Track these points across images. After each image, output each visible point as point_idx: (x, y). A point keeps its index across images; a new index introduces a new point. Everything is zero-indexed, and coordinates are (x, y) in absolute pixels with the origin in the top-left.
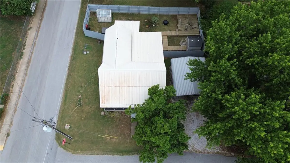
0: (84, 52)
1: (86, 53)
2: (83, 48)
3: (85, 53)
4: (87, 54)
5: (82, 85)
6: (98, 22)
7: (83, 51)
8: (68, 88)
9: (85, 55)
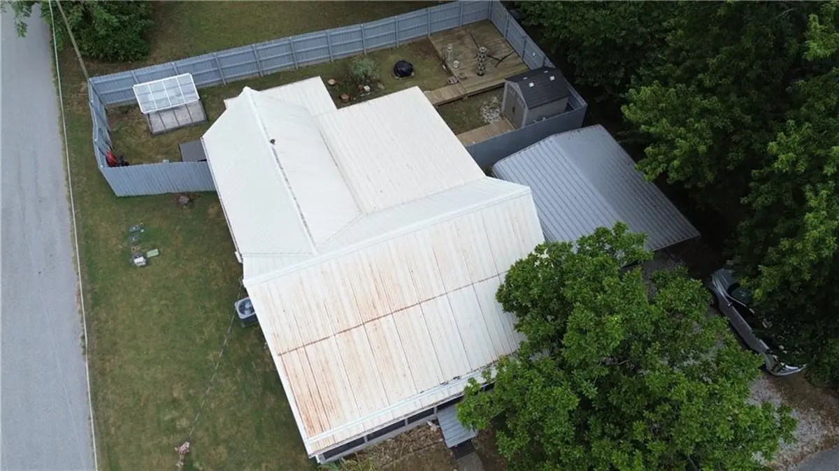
0: (136, 258)
1: (145, 258)
2: (125, 244)
3: (140, 260)
4: (148, 261)
5: (175, 395)
6: (153, 135)
7: (127, 256)
8: (113, 430)
9: (142, 266)
